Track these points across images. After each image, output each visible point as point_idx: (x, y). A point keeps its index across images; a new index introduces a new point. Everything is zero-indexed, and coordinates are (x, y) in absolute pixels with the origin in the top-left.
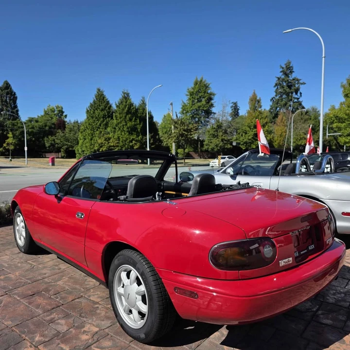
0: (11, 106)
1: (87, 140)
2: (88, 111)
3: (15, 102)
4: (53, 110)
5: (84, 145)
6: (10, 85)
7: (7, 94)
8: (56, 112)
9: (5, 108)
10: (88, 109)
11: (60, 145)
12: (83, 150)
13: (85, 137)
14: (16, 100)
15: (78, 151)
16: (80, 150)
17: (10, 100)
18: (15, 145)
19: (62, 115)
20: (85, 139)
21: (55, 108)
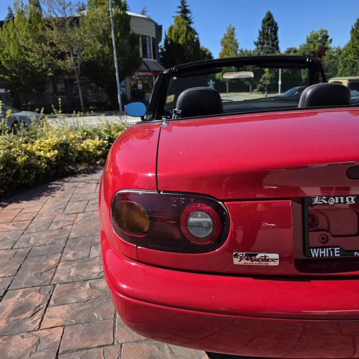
0: (272, 38)
1: (348, 68)
2: (353, 30)
3: (275, 33)
4: (316, 36)
6: (272, 16)
7: (269, 25)
8: (319, 39)
9: (266, 41)
10: (354, 27)
13: (346, 63)
14: (277, 30)
17: (271, 31)
18: (271, 79)
19: (326, 40)
20: (346, 66)
21: (319, 33)
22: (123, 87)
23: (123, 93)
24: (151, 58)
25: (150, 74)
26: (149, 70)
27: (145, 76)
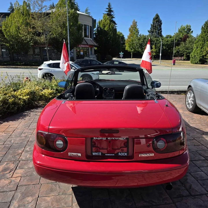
0: (158, 29)
1: (199, 48)
2: (203, 27)
3: (160, 26)
4: (184, 29)
5: (196, 52)
6: (159, 16)
7: (157, 22)
8: (186, 30)
9: (154, 30)
10: (203, 26)
11: (182, 52)
12: (195, 55)
13: (197, 46)
15: (192, 56)
16: (193, 55)
17: (158, 25)
19: (189, 31)
20: (197, 48)
21: (186, 27)
22: (72, 53)
23: (72, 56)
24: (89, 37)
25: (88, 46)
26: (87, 44)
27: (84, 47)
